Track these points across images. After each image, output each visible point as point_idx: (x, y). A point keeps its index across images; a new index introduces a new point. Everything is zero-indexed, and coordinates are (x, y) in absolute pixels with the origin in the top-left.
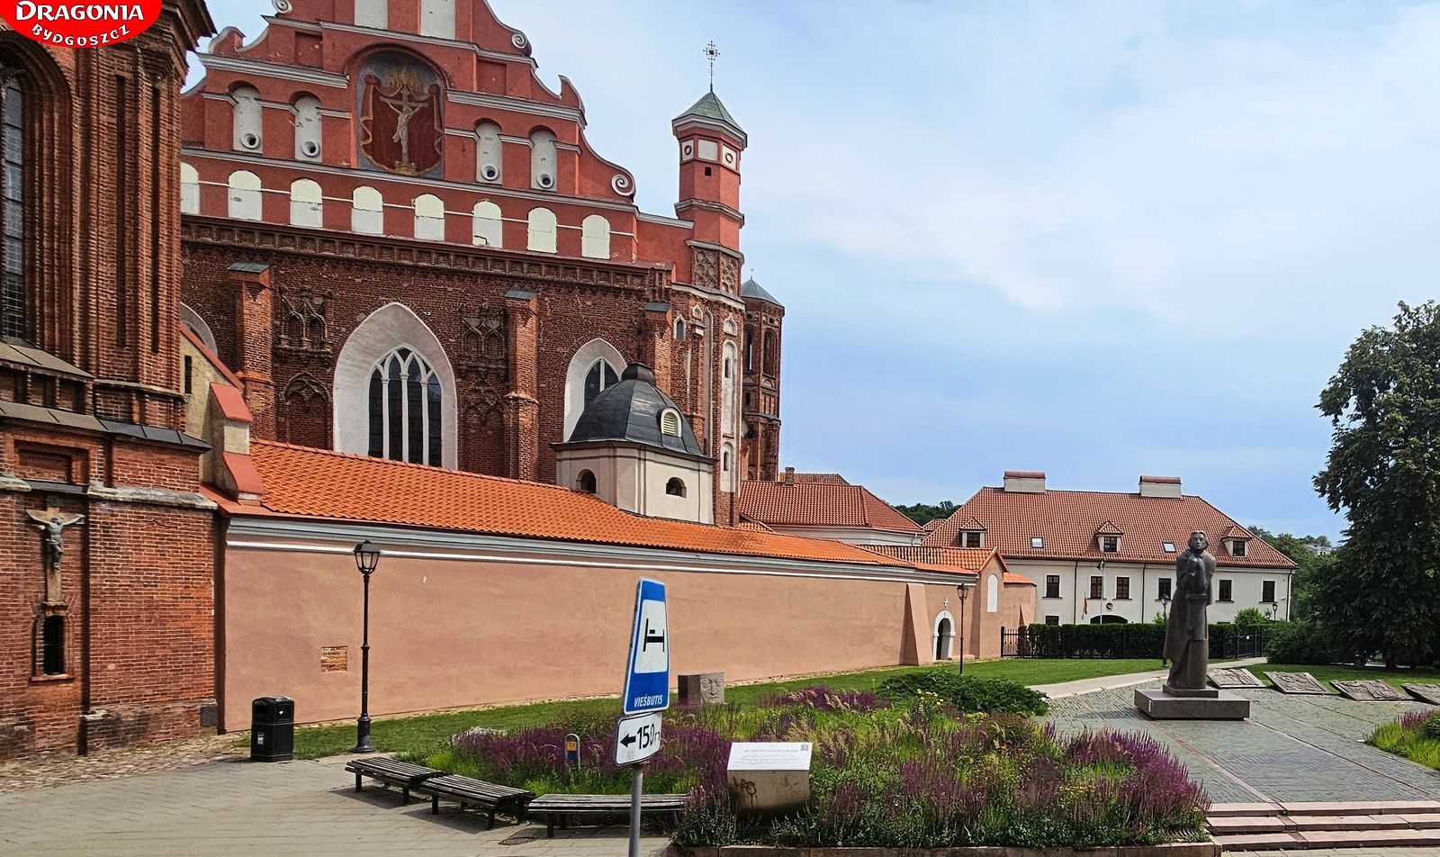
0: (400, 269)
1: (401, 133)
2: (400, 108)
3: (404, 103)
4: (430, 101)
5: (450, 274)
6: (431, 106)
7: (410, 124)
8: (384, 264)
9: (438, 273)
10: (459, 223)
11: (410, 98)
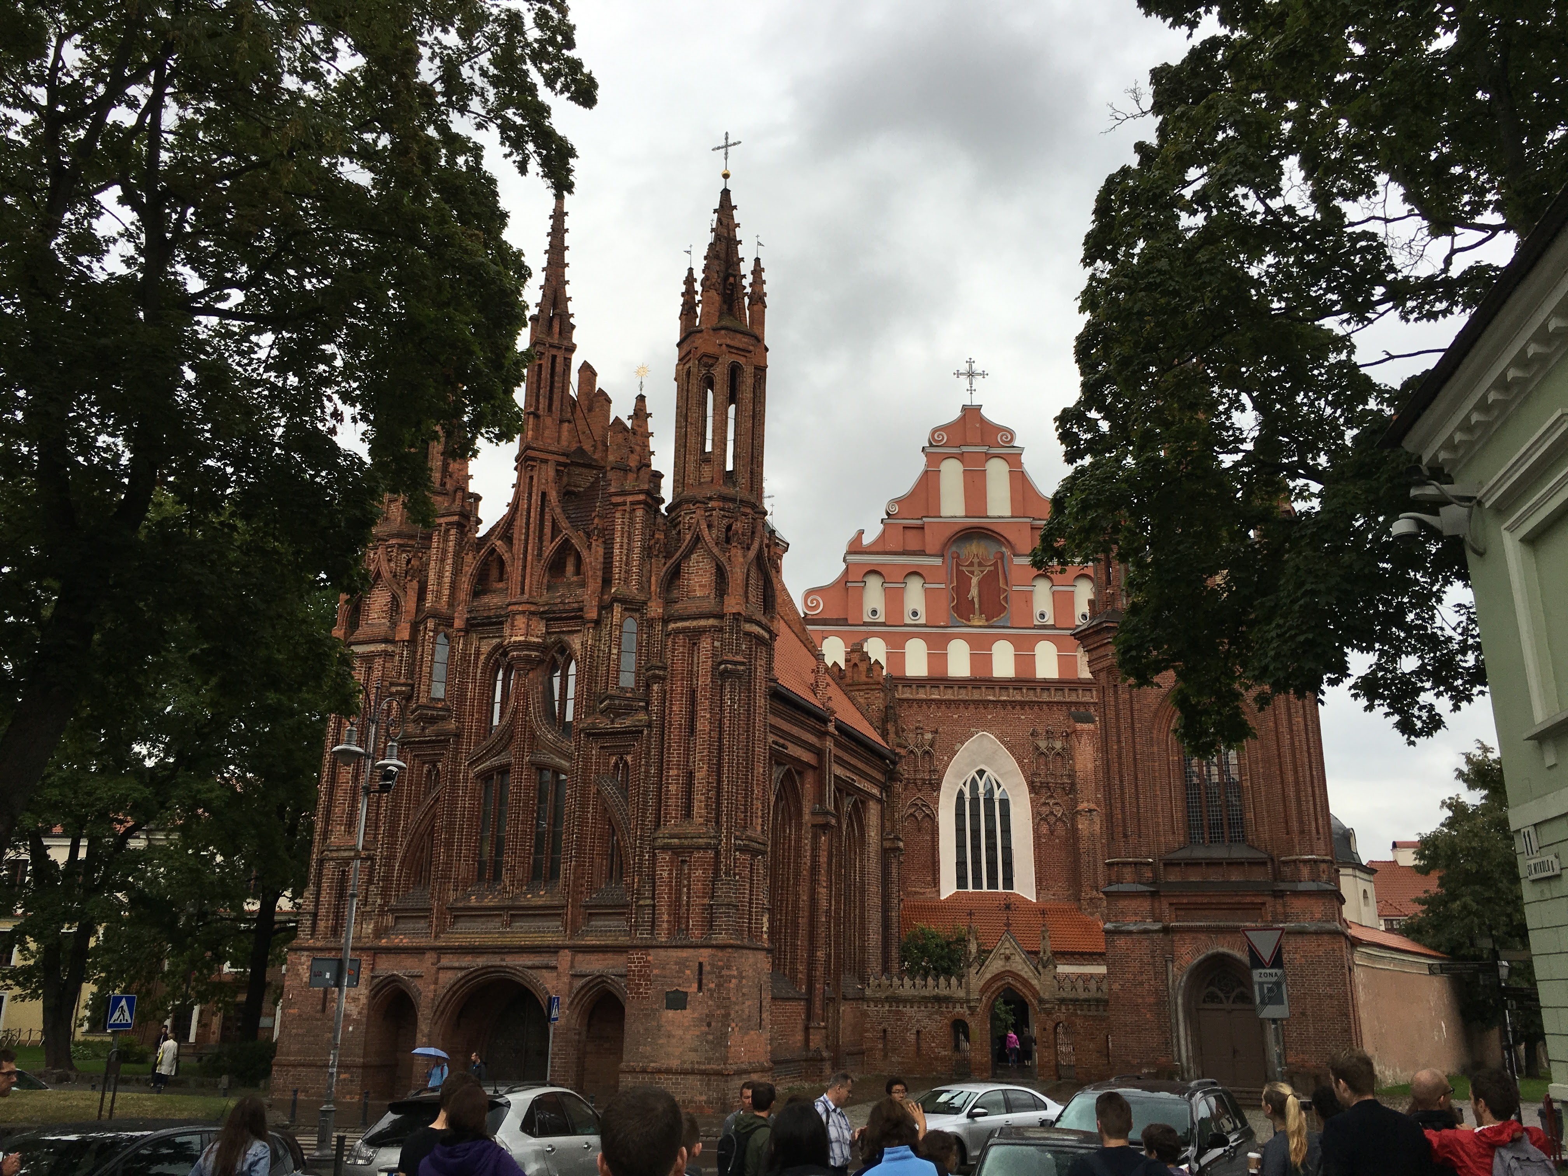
0: (985, 703)
1: (974, 592)
2: (972, 573)
3: (976, 569)
4: (995, 564)
5: (1022, 704)
6: (996, 568)
7: (980, 583)
8: (975, 702)
9: (1013, 704)
10: (1025, 660)
11: (980, 564)
